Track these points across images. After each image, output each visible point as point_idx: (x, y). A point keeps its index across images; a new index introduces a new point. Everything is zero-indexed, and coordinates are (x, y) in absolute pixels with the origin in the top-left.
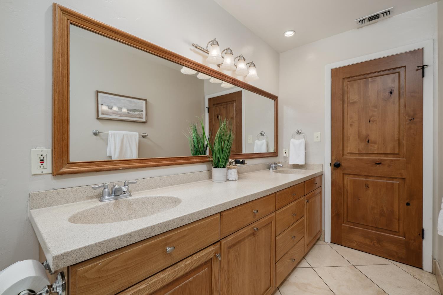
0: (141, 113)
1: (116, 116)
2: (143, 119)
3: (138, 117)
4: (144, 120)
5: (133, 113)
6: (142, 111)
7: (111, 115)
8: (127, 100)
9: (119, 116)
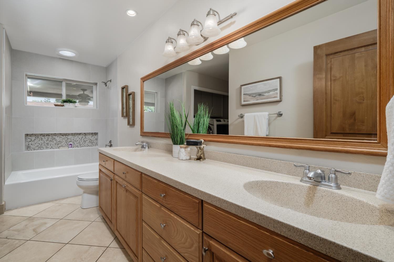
0: (276, 92)
1: (253, 101)
2: (277, 97)
3: (272, 97)
4: (278, 99)
5: (268, 94)
6: (276, 89)
7: (250, 101)
8: (262, 84)
9: (256, 100)
